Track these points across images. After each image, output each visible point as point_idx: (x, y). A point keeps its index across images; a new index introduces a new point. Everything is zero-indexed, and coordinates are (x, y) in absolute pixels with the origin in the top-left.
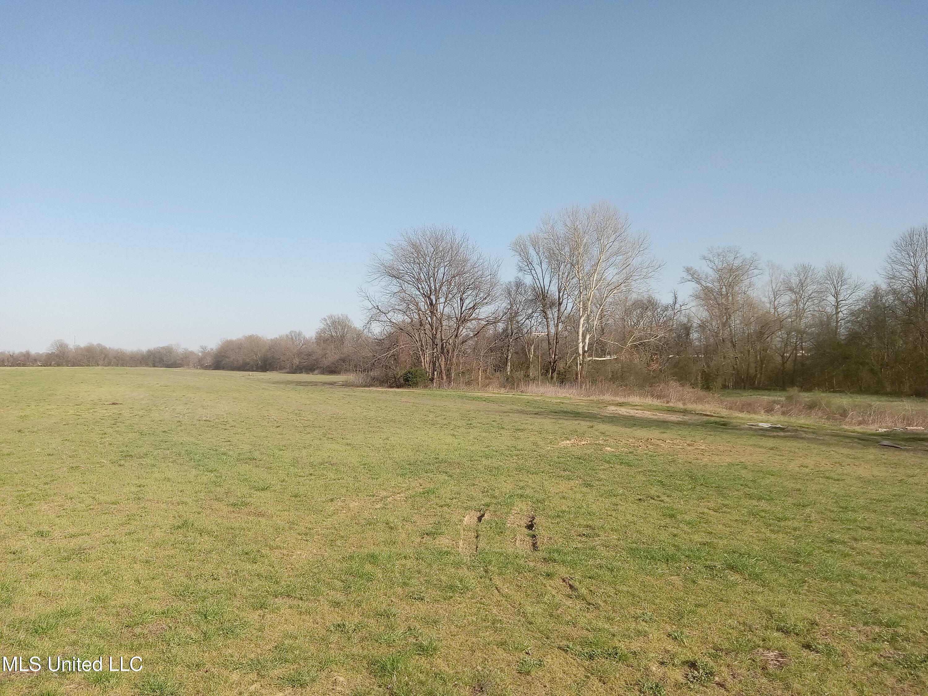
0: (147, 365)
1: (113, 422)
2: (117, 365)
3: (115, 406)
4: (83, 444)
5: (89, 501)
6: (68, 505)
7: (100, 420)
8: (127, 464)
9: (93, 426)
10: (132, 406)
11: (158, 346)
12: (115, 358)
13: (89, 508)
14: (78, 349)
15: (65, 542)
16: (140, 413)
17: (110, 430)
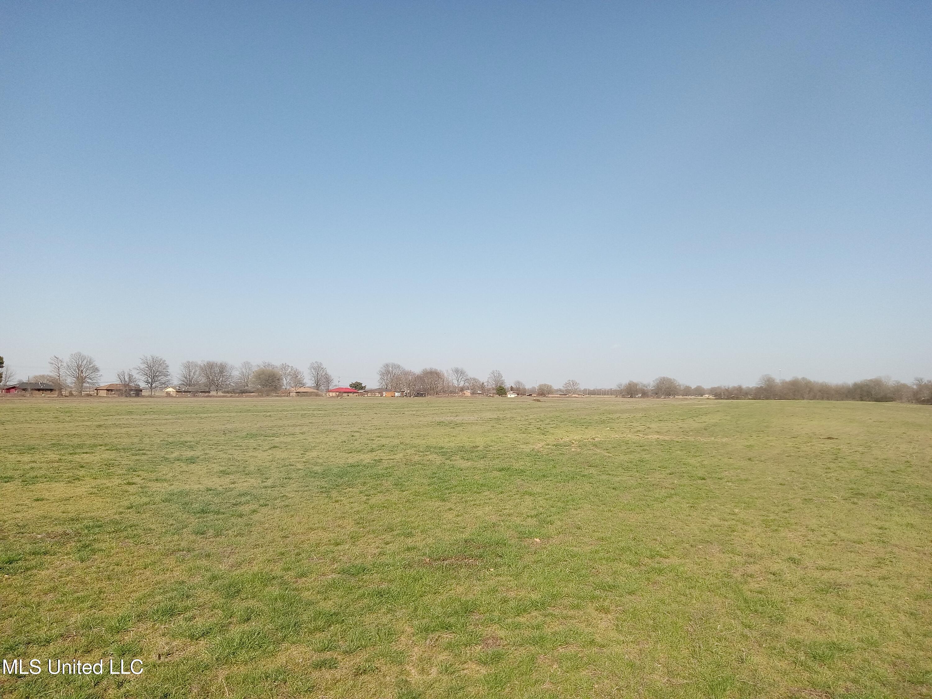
0: (854, 399)
1: (834, 457)
2: (822, 399)
3: (831, 440)
4: (810, 477)
5: (830, 536)
6: (811, 536)
7: (820, 454)
8: (860, 502)
9: (815, 460)
10: (849, 442)
11: (865, 378)
12: (820, 391)
13: (832, 543)
14: (784, 383)
15: (817, 574)
16: (860, 449)
17: (832, 465)
